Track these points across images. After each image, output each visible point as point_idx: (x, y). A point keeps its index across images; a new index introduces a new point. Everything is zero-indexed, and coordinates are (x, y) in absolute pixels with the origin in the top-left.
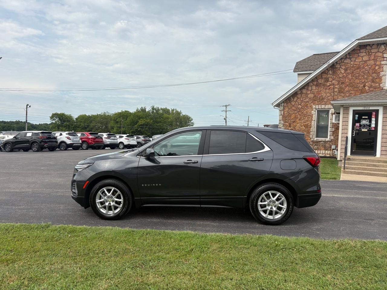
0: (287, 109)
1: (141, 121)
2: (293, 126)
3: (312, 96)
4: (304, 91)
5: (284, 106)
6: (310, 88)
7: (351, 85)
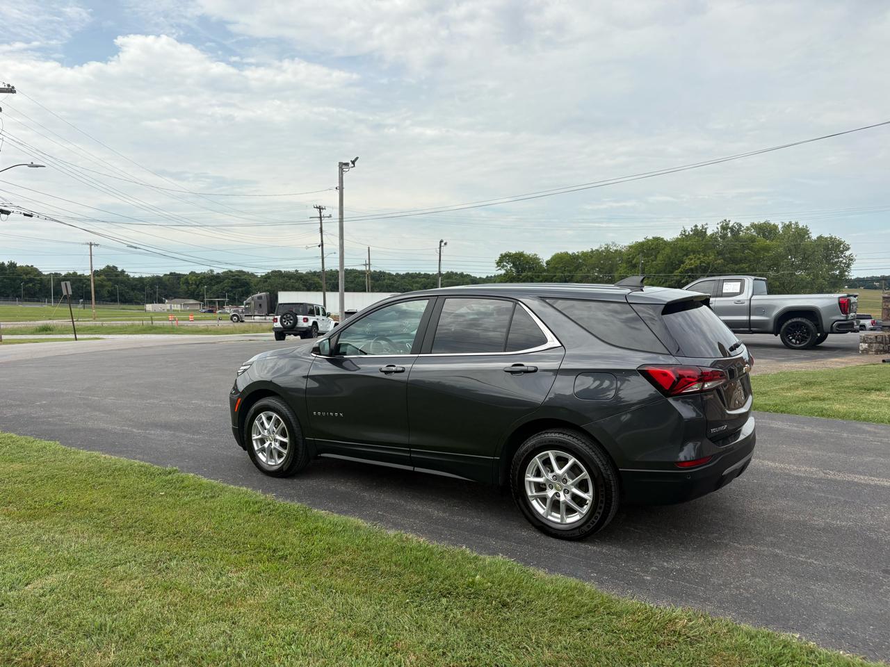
1: (691, 259)
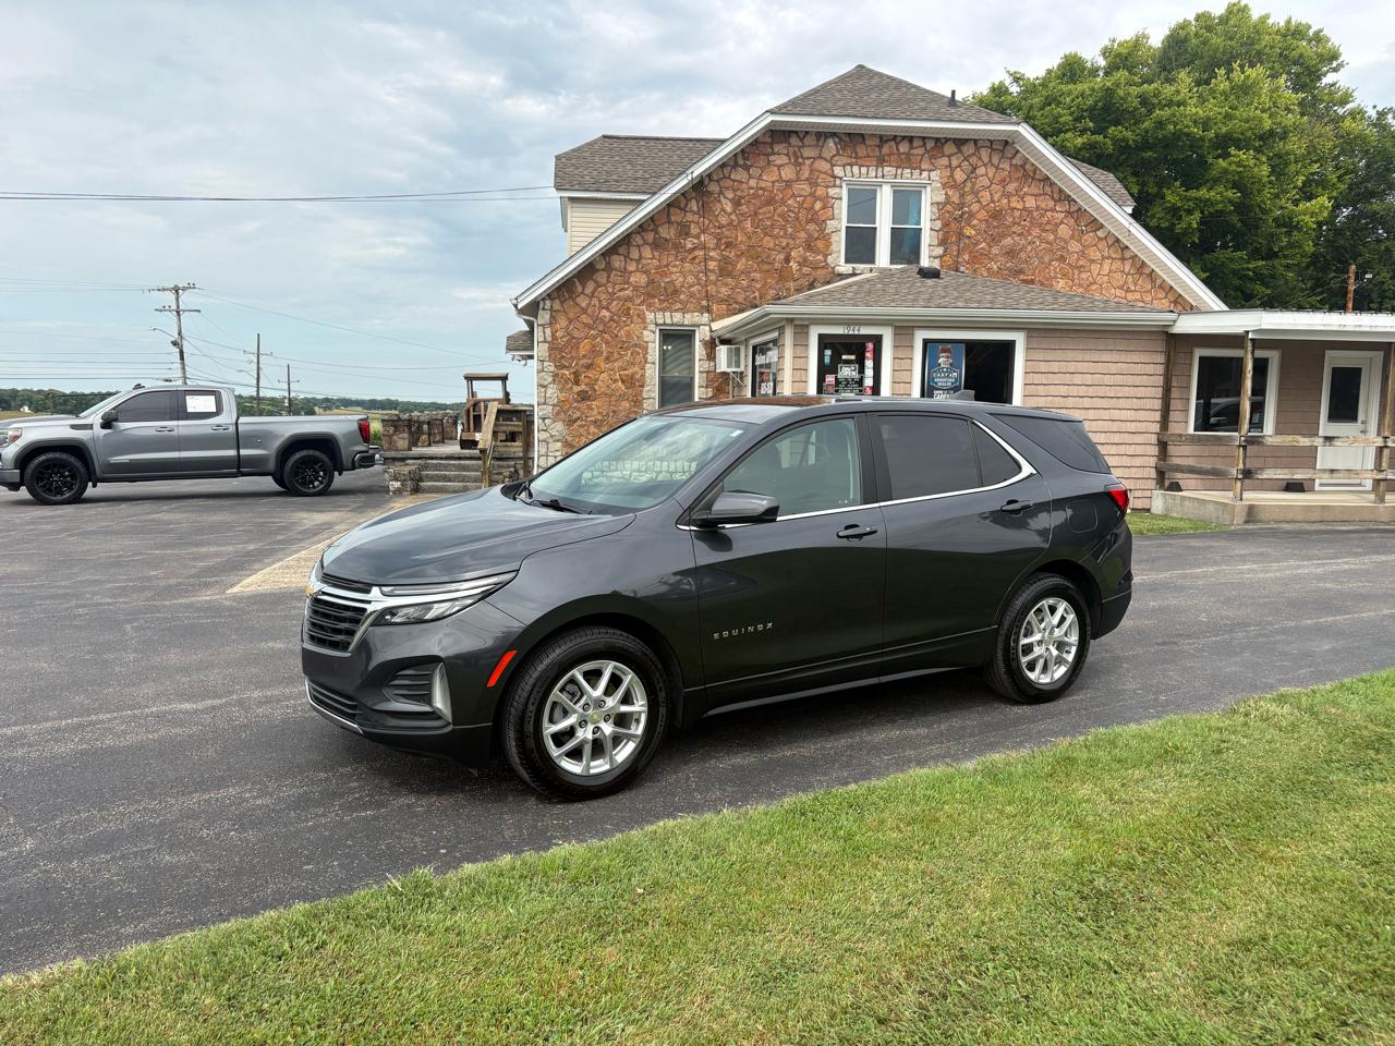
0: (563, 323)
2: (587, 380)
3: (642, 279)
4: (617, 261)
5: (551, 309)
6: (635, 254)
7: (752, 253)
